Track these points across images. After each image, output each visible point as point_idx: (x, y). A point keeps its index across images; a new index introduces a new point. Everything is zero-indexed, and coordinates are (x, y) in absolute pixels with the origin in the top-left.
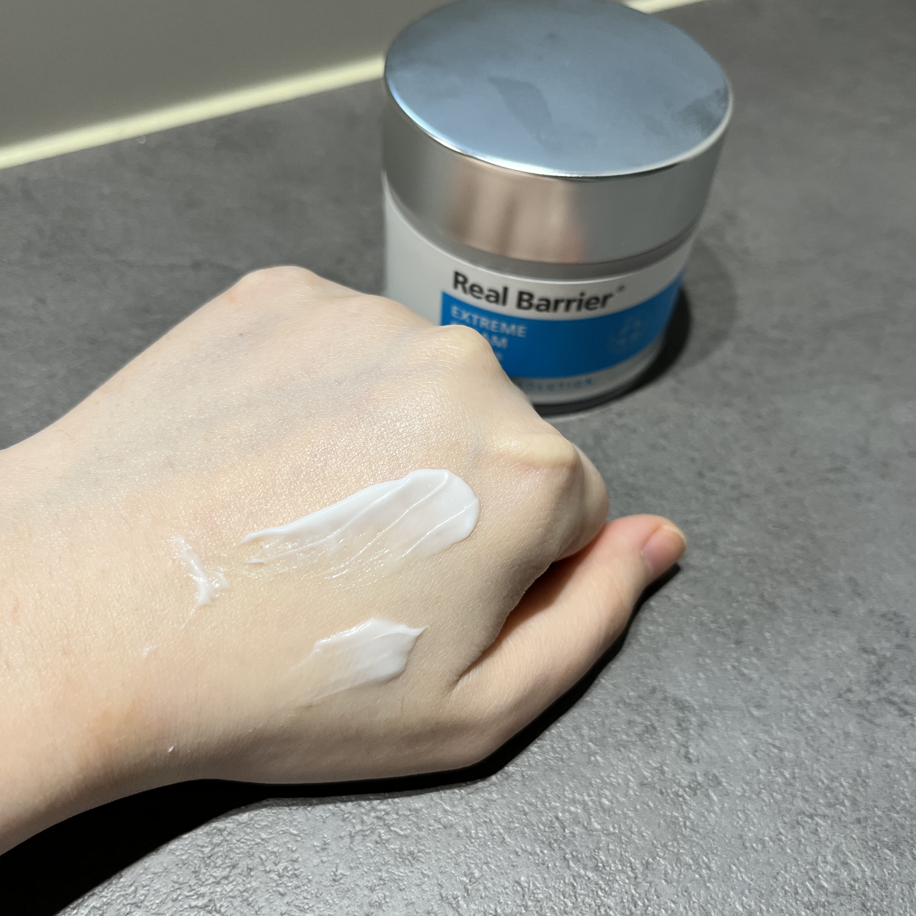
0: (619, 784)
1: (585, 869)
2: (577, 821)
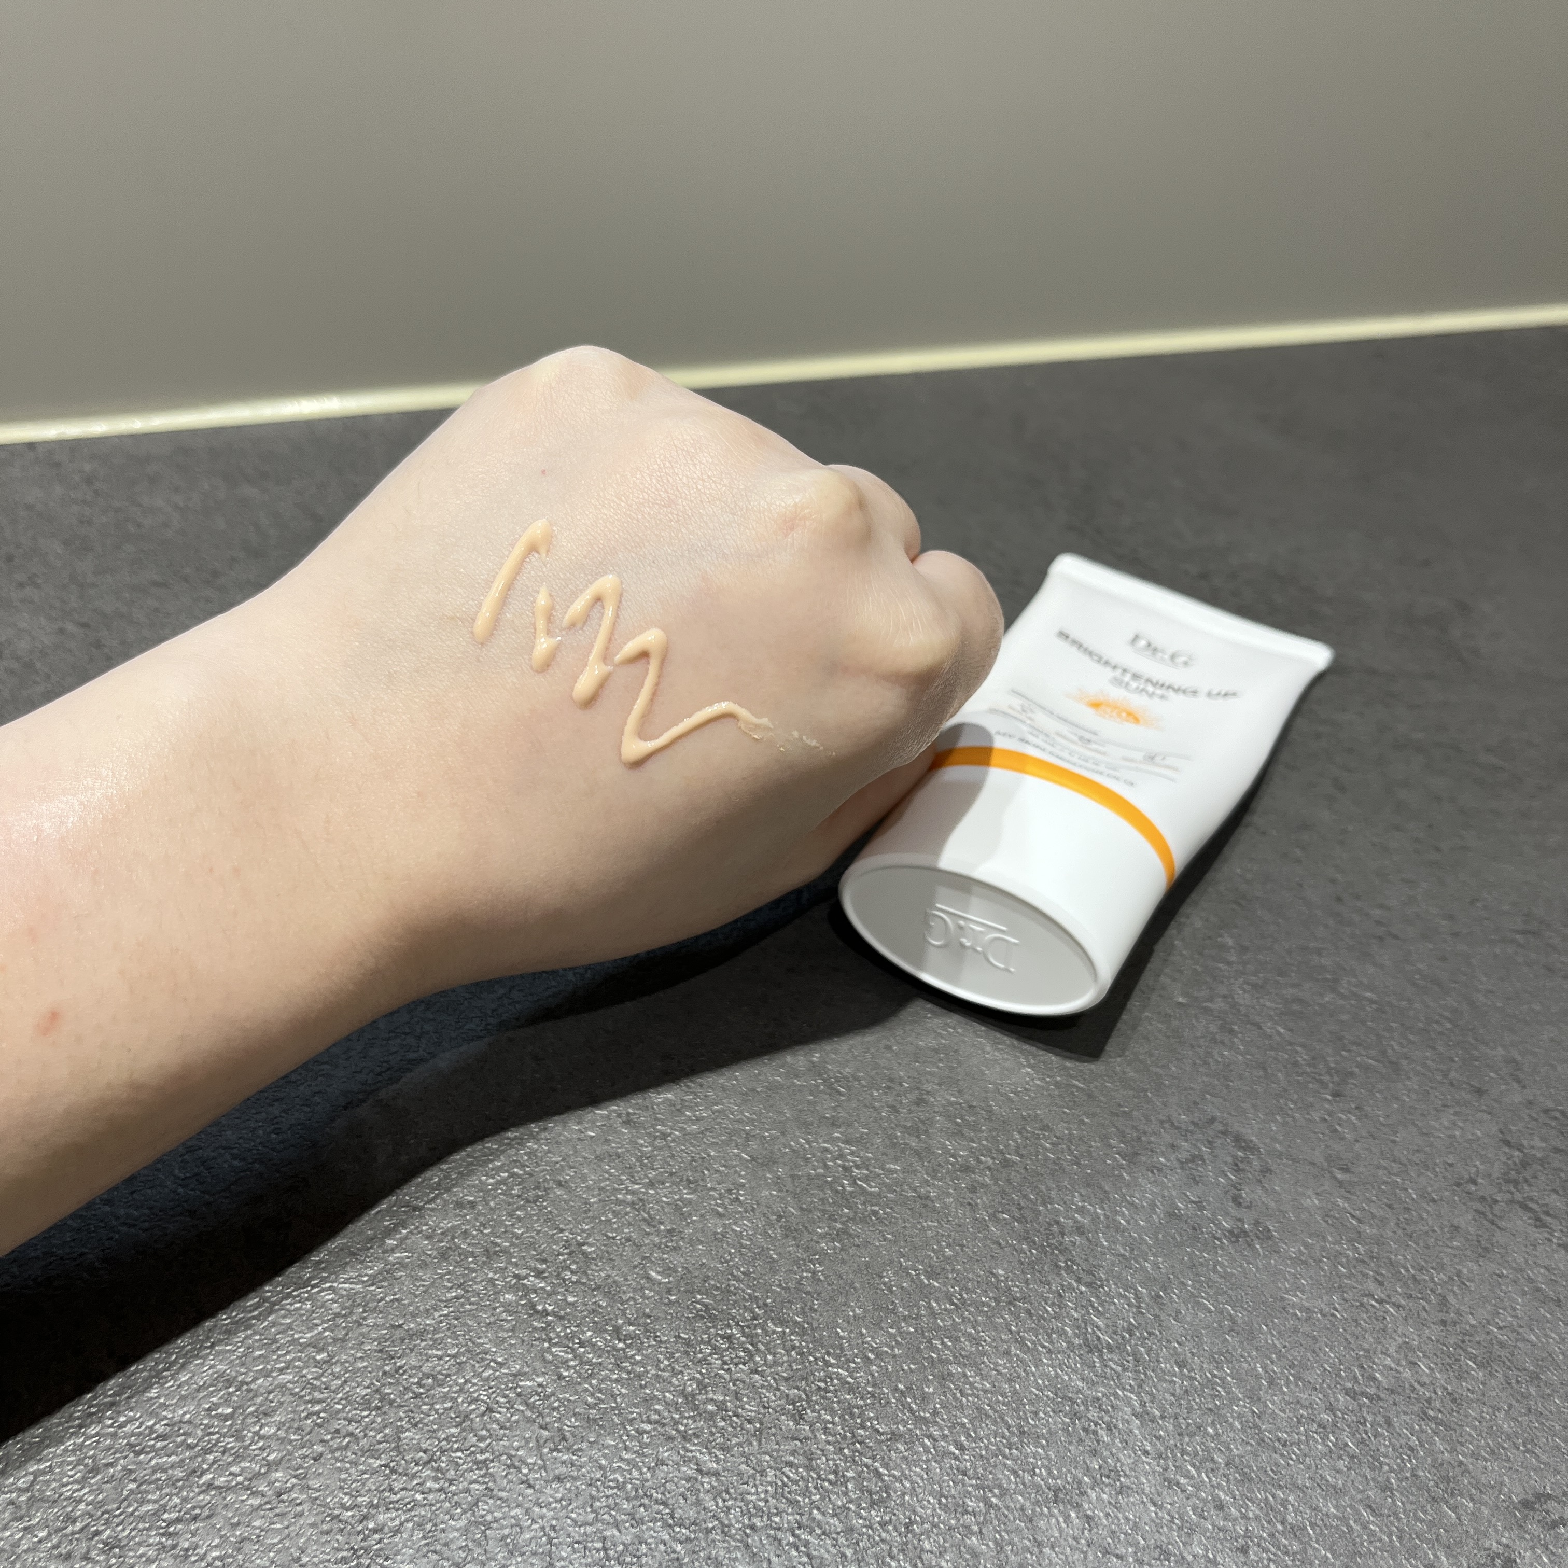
0: (1143, 1207)
1: (1079, 1280)
2: (1080, 1230)
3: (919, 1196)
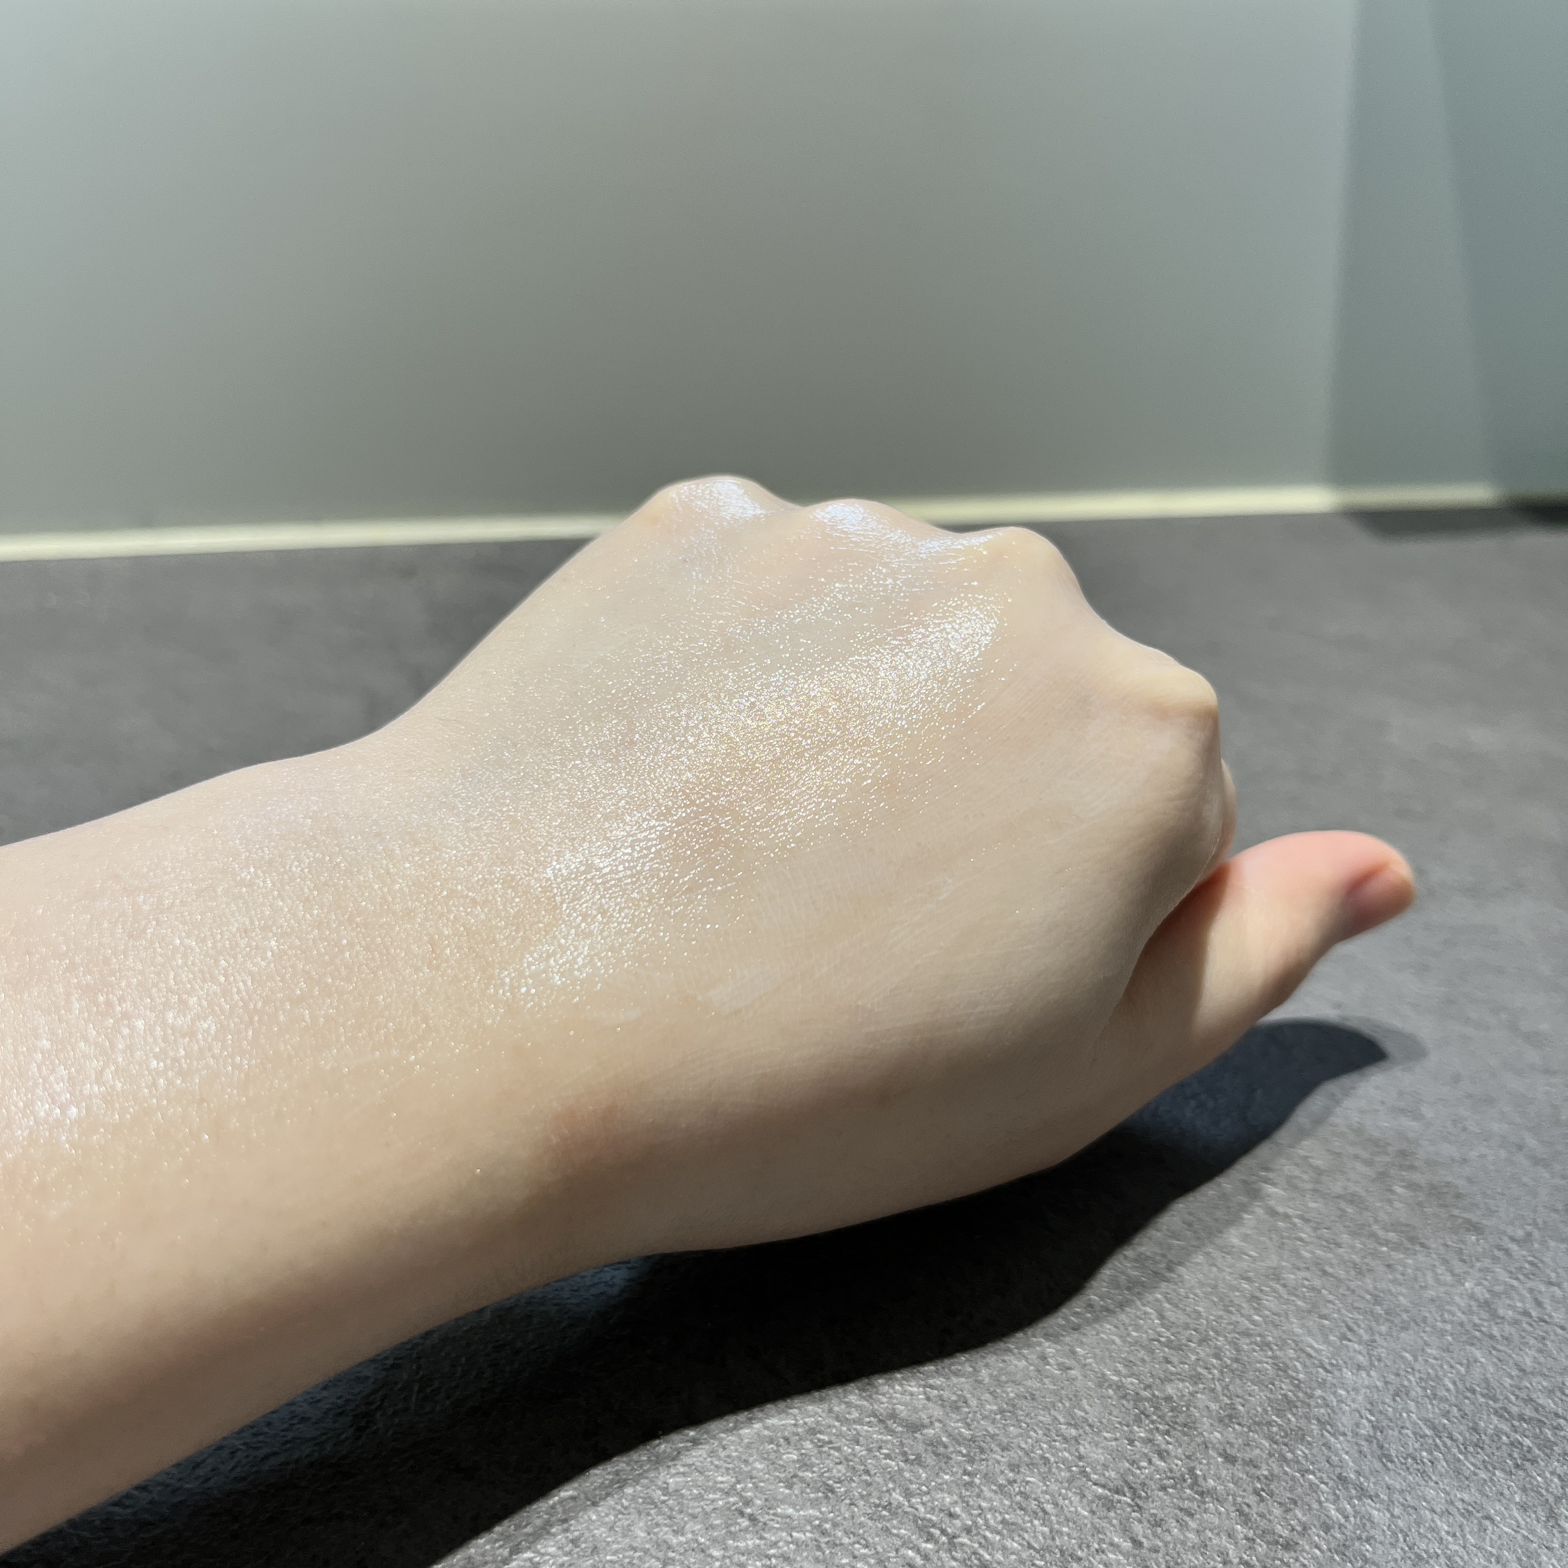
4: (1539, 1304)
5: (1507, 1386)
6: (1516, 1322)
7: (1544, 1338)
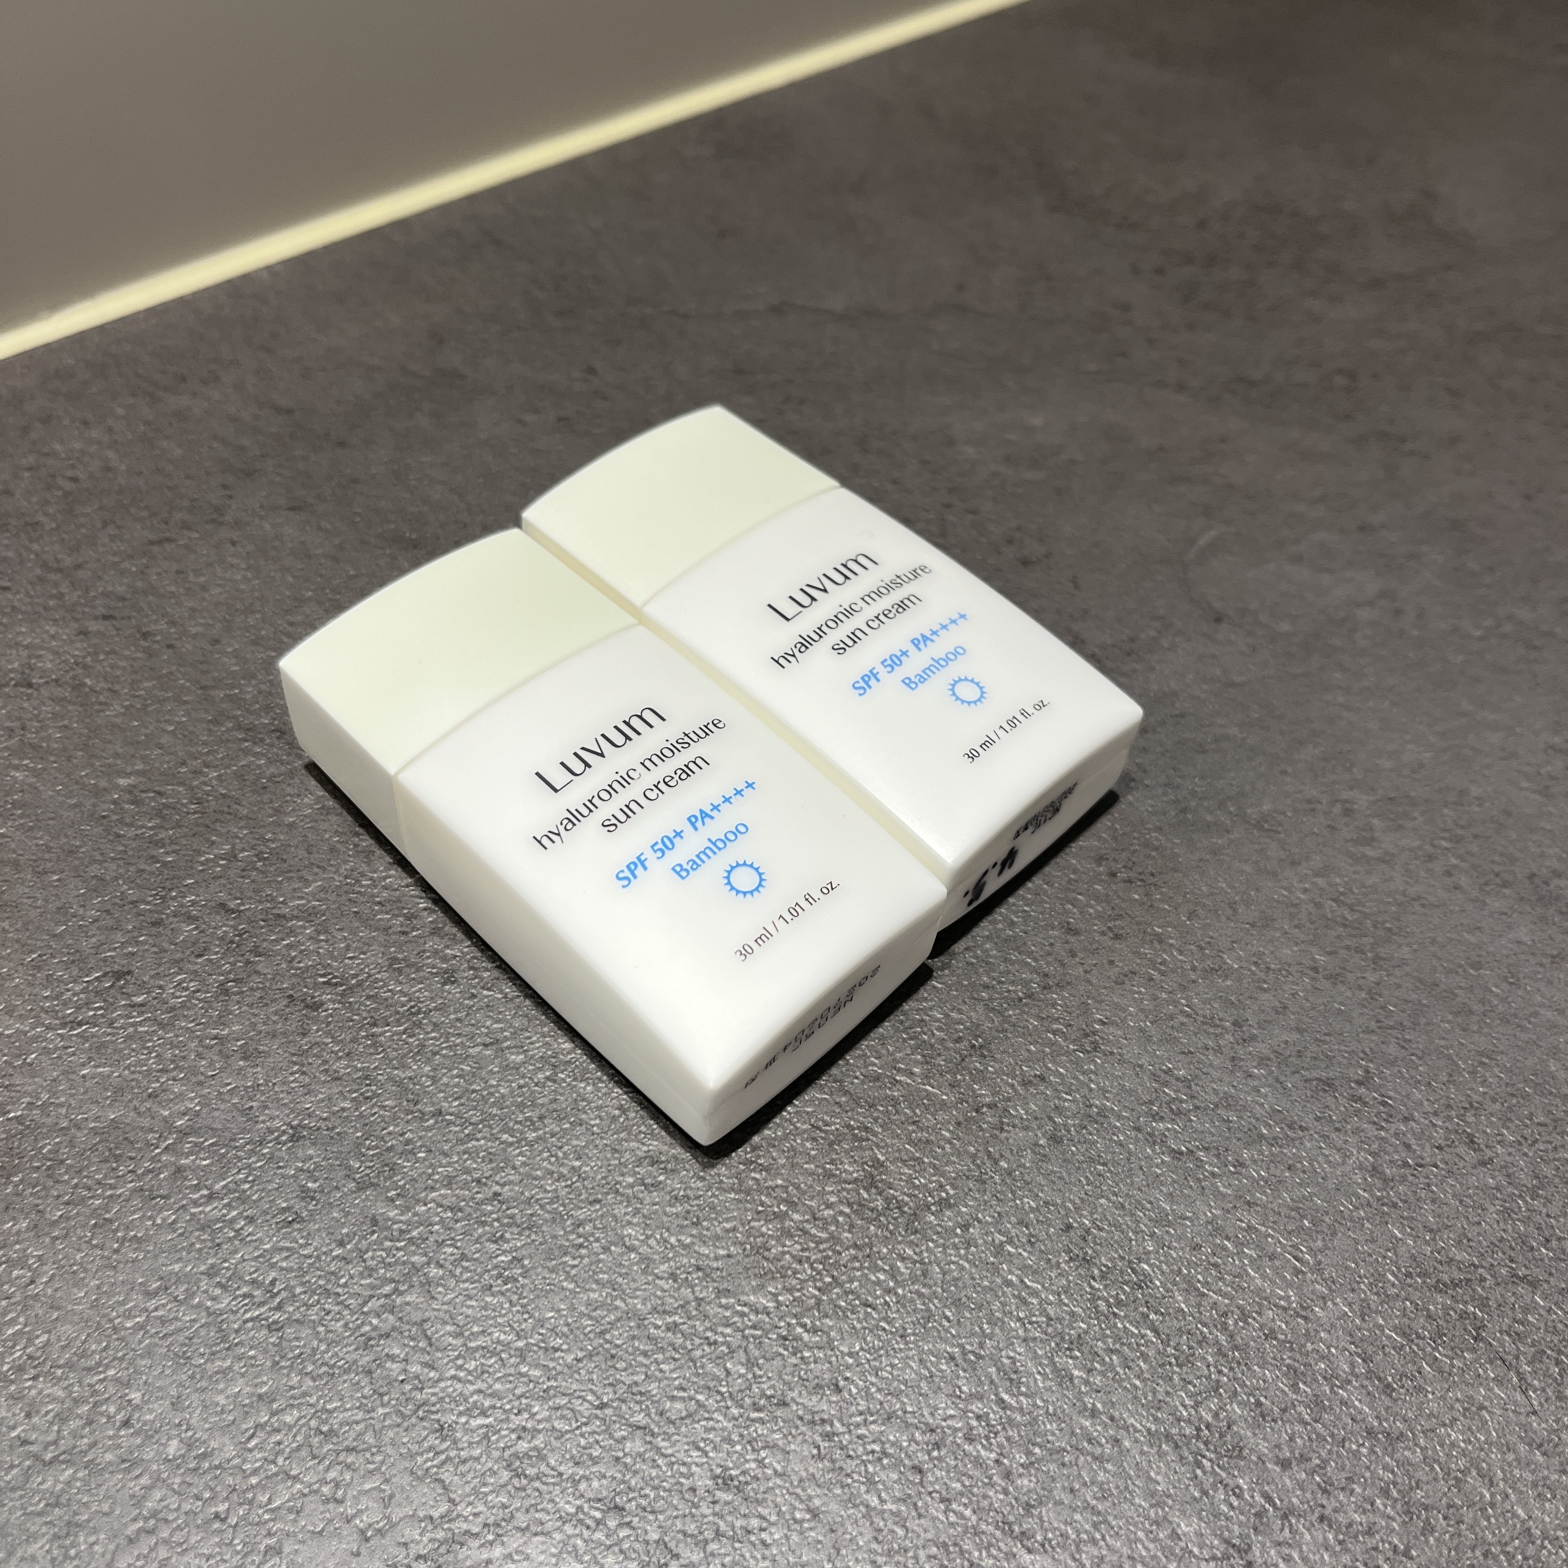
3: (1413, 899)
4: (1408, 1146)
5: (1429, 1253)
6: (1404, 1179)
7: (1429, 1185)
